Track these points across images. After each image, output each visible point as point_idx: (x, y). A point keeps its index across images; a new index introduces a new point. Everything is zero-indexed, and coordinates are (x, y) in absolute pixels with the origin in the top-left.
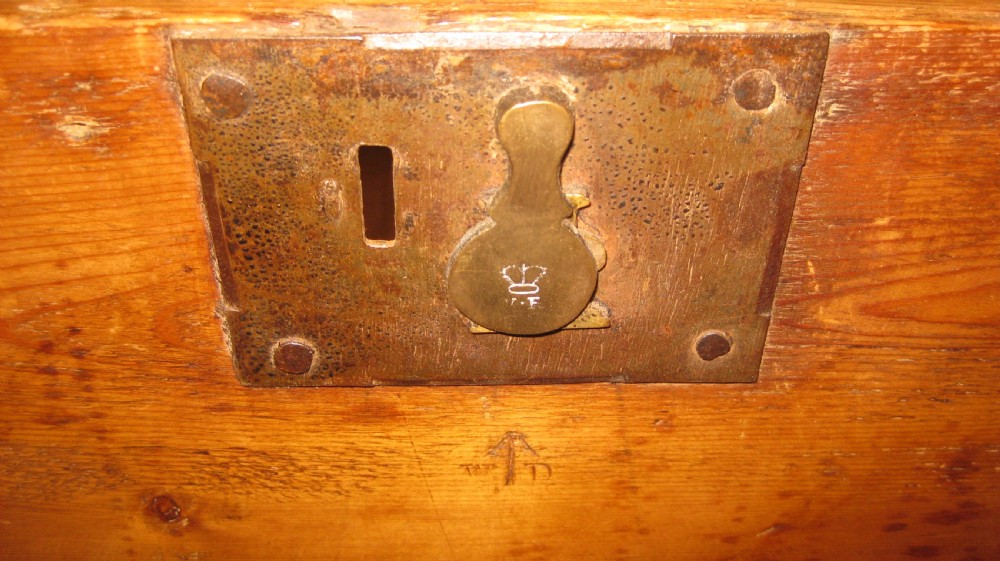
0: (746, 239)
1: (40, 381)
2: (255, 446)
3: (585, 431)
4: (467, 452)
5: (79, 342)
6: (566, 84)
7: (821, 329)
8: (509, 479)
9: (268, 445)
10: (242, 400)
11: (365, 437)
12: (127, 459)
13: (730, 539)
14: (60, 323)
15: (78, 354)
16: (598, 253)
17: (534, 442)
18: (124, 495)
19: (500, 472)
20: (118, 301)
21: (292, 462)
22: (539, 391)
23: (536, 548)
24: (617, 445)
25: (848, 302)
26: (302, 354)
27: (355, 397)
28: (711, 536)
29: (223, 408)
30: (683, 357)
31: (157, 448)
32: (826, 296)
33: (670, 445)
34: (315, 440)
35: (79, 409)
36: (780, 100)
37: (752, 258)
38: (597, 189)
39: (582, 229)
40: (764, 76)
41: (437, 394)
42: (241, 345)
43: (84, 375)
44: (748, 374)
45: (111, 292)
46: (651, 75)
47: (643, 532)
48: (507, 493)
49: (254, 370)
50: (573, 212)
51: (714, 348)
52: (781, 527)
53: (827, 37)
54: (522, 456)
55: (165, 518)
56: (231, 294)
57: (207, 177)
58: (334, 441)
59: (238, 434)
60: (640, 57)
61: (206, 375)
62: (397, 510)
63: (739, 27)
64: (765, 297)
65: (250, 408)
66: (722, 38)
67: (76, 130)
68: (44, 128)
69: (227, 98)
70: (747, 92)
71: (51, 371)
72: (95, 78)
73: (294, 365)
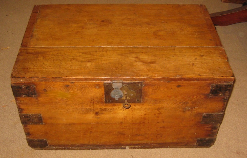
0: (139, 93)
2: (105, 108)
4: (121, 108)
5: (94, 100)
6: (127, 85)
7: (145, 99)
8: (124, 110)
9: (106, 108)
11: (113, 107)
12: (95, 109)
13: (141, 116)
14: (93, 99)
15: (93, 101)
18: (94, 112)
19: (123, 110)
20: (97, 97)
21: (108, 109)
23: (126, 116)
24: (132, 107)
25: (147, 97)
27: (113, 104)
28: (140, 115)
29: (103, 105)
30: (136, 101)
31: (97, 108)
32: (145, 97)
33: (135, 107)
35: (92, 105)
37: (139, 94)
40: (139, 84)
41: (119, 104)
42: (105, 100)
43: (93, 103)
44: (140, 102)
46: (132, 84)
47: (134, 115)
48: (123, 111)
49: (106, 102)
51: (138, 100)
52: (145, 115)
53: (142, 82)
55: (97, 114)
56: (105, 97)
57: (105, 90)
58: (111, 107)
59: (104, 107)
60: (131, 83)
61: (102, 103)
62: (115, 113)
63: (137, 82)
64: (141, 97)
65: (105, 105)
66: (136, 82)
67: (97, 87)
68: (95, 87)
69: (107, 86)
70: (138, 85)
71: (91, 102)
72: (99, 84)
73: (109, 101)
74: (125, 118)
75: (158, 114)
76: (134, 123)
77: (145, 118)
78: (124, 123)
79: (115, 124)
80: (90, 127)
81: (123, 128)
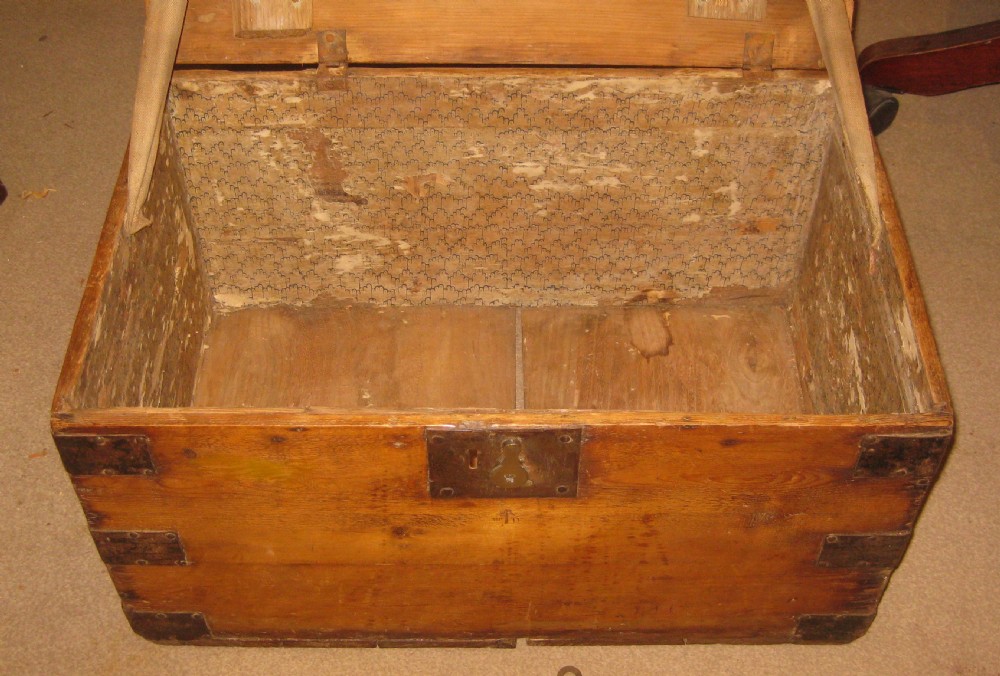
0: (567, 466)
1: (370, 498)
2: (431, 514)
3: (529, 510)
4: (494, 515)
5: (384, 488)
6: (519, 439)
7: (593, 484)
8: (507, 522)
9: (435, 513)
10: (430, 502)
11: (466, 511)
12: (391, 518)
13: (577, 540)
14: (382, 483)
15: (384, 491)
16: (528, 471)
17: (513, 512)
18: (388, 527)
19: (504, 520)
20: (399, 479)
21: (441, 518)
22: (514, 500)
23: (515, 542)
24: (538, 513)
25: (599, 479)
26: (450, 492)
27: (462, 501)
28: (570, 539)
29: (423, 504)
30: (555, 492)
31: (401, 514)
32: (592, 477)
33: (553, 512)
34: (450, 512)
35: (379, 504)
36: (571, 440)
37: (569, 470)
38: (528, 457)
39: (524, 466)
40: (566, 436)
41: (486, 500)
42: (432, 489)
43: (384, 496)
44: (573, 495)
45: (398, 477)
46: (539, 438)
47: (549, 537)
48: (506, 526)
49: (435, 494)
50: (521, 463)
51: (562, 490)
52: (593, 537)
53: (581, 428)
54: (510, 516)
55: (398, 534)
56: (432, 477)
57: (430, 455)
58: (455, 512)
59: (426, 510)
60: (537, 433)
61: (419, 496)
62: (472, 531)
63: (559, 427)
64: (575, 478)
65: (432, 504)
66: (555, 429)
67: (398, 444)
68: (390, 445)
69: (438, 440)
70: (563, 439)
71: (375, 495)
72: (406, 436)
73: (447, 495)
74: (510, 549)
75: (643, 535)
76: (546, 566)
77: (591, 550)
78: (506, 563)
79: (470, 566)
80: (372, 577)
81: (504, 581)
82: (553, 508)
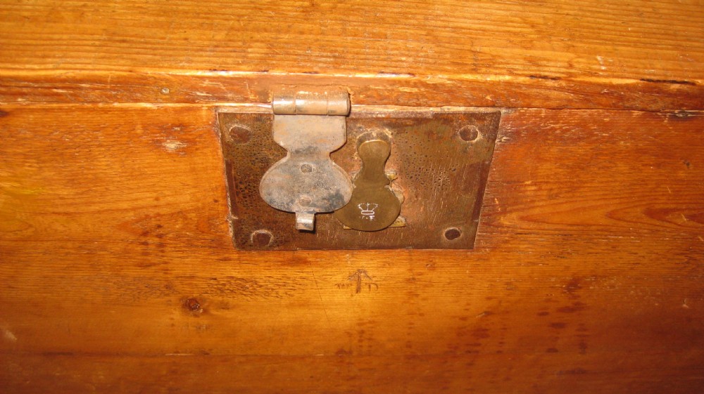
0: (466, 190)
1: (139, 248)
2: (239, 276)
3: (395, 270)
4: (339, 278)
5: (161, 231)
6: (388, 132)
7: (502, 226)
8: (358, 291)
9: (244, 275)
10: (235, 256)
11: (292, 272)
12: (177, 283)
13: (464, 319)
14: (154, 223)
15: (160, 236)
16: (400, 197)
17: (370, 274)
18: (173, 298)
19: (354, 287)
20: (182, 214)
21: (256, 283)
22: (373, 252)
23: (370, 322)
24: (409, 275)
25: (514, 215)
26: (266, 237)
27: (289, 255)
28: (454, 317)
29: (226, 260)
30: (439, 238)
31: (192, 277)
32: (504, 212)
33: (433, 276)
34: (268, 273)
35: (156, 260)
36: (480, 137)
37: (469, 198)
38: (400, 171)
39: (393, 188)
40: (472, 127)
41: (327, 253)
42: (237, 234)
43: (161, 245)
44: (469, 245)
45: (179, 210)
46: (424, 128)
47: (421, 315)
48: (357, 297)
49: (242, 243)
50: (389, 181)
51: (452, 235)
52: (488, 313)
53: (500, 113)
54: (364, 280)
55: (191, 309)
56: (235, 211)
57: (229, 166)
58: (276, 274)
59: (232, 270)
60: (419, 120)
61: (218, 245)
62: (304, 304)
63: (462, 109)
64: (476, 214)
65: (239, 259)
66: (454, 114)
67: (171, 146)
68: (157, 145)
69: (241, 136)
70: (465, 134)
71: (145, 244)
72: (182, 126)
73: (262, 241)
74: (363, 332)
75: (562, 310)
76: (414, 356)
77: (481, 332)
78: (355, 353)
79: (303, 358)
80: (164, 372)
81: (353, 378)
82: (433, 268)
